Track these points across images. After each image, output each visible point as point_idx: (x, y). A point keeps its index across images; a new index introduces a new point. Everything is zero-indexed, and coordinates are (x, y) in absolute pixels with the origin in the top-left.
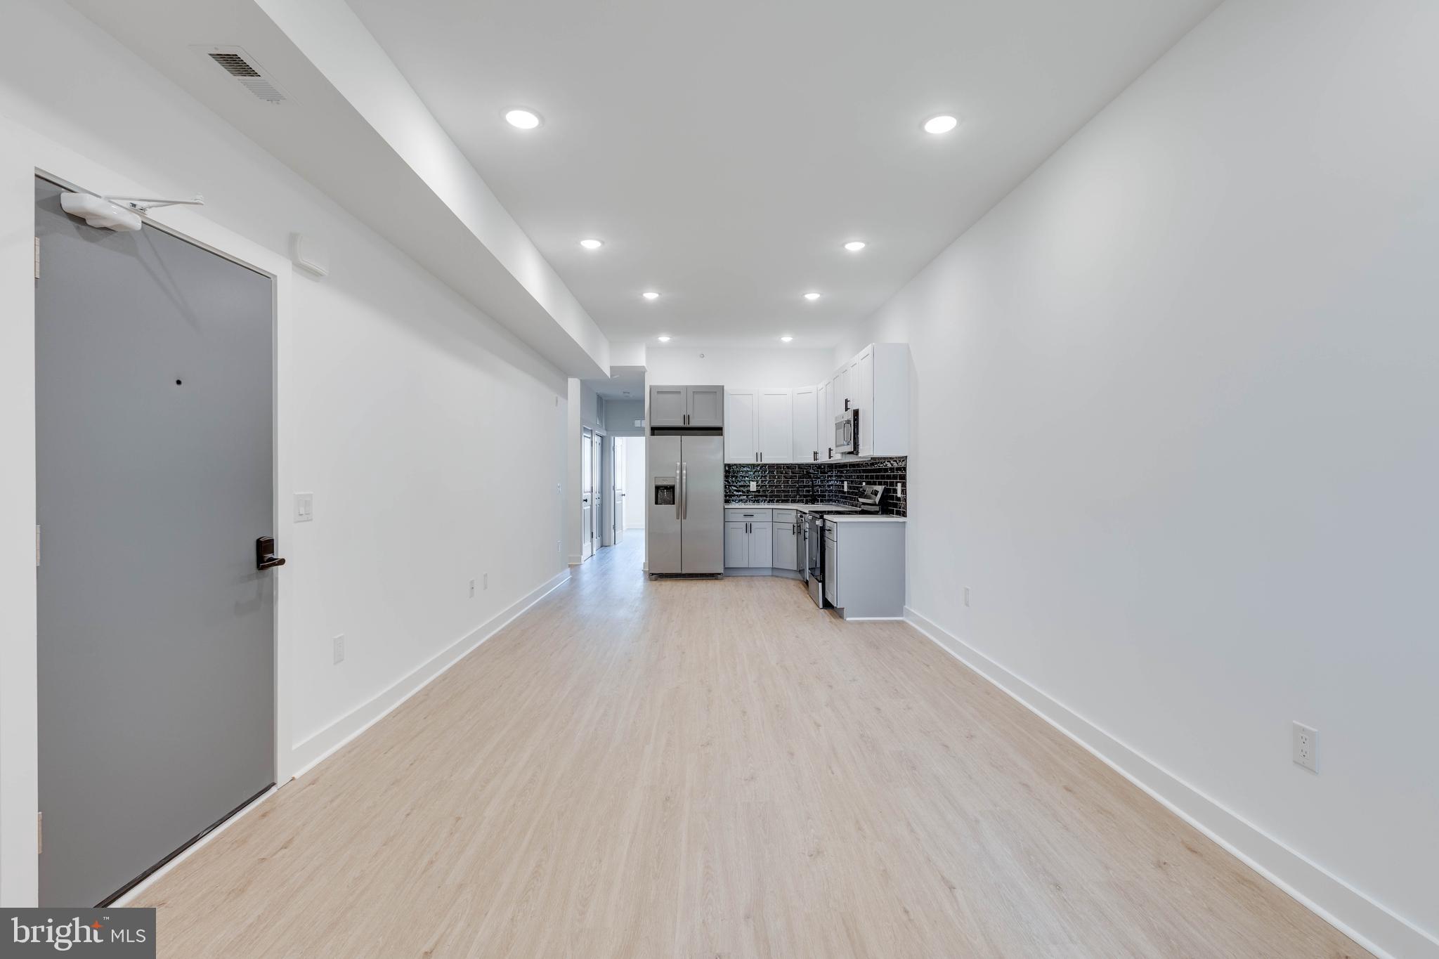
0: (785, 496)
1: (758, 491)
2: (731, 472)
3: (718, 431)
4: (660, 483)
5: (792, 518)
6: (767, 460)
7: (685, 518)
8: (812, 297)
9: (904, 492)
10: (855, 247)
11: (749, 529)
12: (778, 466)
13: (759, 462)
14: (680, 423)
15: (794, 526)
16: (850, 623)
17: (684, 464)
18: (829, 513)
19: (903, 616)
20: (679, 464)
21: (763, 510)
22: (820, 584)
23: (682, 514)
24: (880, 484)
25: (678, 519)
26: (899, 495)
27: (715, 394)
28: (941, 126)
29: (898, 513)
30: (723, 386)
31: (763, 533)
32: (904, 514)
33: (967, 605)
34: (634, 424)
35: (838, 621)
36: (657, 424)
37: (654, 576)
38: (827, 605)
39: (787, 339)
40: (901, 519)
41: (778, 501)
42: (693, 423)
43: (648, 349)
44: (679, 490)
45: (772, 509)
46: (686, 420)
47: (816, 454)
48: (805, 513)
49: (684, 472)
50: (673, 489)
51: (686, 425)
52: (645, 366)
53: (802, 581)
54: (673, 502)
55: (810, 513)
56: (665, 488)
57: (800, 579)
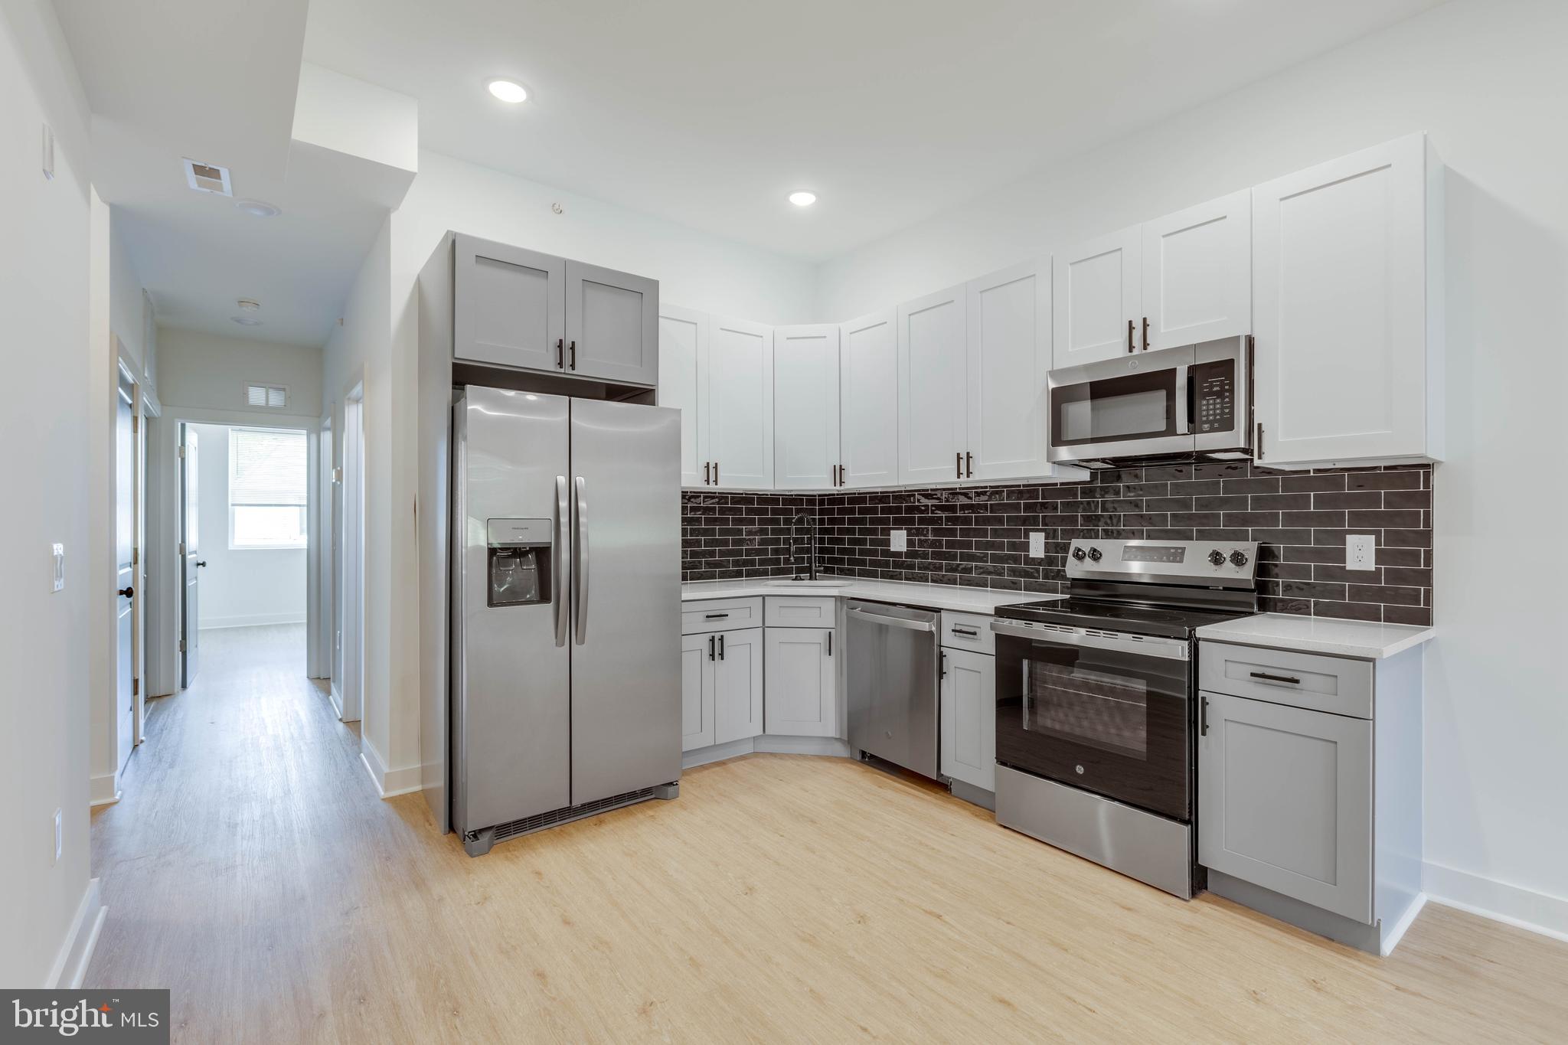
3: (641, 395)
4: (501, 539)
5: (827, 615)
7: (582, 640)
11: (718, 650)
14: (545, 362)
15: (830, 635)
17: (580, 480)
20: (562, 480)
21: (742, 603)
23: (573, 626)
25: (561, 646)
27: (639, 298)
30: (657, 282)
32: (1424, 618)
36: (466, 355)
37: (485, 838)
40: (1417, 631)
42: (588, 368)
44: (565, 556)
45: (764, 597)
46: (567, 360)
47: (839, 472)
48: (938, 610)
49: (582, 505)
50: (542, 554)
51: (566, 372)
52: (416, 173)
53: (851, 760)
54: (544, 597)
55: (1001, 612)
56: (517, 552)
57: (859, 757)
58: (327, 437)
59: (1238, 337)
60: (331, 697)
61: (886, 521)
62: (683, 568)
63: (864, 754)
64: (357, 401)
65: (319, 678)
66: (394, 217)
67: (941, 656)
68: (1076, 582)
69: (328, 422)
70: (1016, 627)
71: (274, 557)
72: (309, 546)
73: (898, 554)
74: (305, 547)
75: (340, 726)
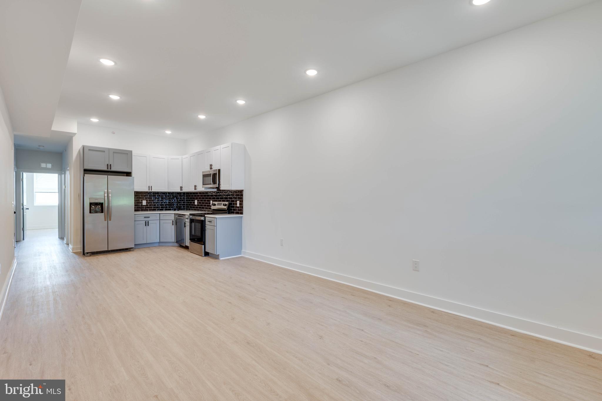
0: (161, 207)
1: (147, 205)
2: (138, 195)
3: (129, 174)
4: (93, 201)
5: (172, 217)
6: (154, 190)
7: (110, 220)
8: (202, 117)
9: (241, 204)
10: (241, 102)
11: (147, 224)
12: (158, 193)
13: (150, 191)
14: (105, 169)
15: (173, 221)
16: (222, 260)
17: (110, 191)
18: (206, 214)
19: (241, 255)
20: (106, 191)
21: (154, 215)
22: (203, 246)
23: (108, 217)
24: (227, 201)
25: (106, 220)
26: (238, 205)
27: (128, 155)
28: (312, 73)
29: (237, 213)
30: (132, 151)
31: (154, 225)
32: (242, 213)
33: (282, 245)
34: (40, 165)
35: (217, 260)
36: (86, 168)
37: (89, 254)
38: (207, 254)
39: (168, 132)
40: (241, 215)
41: (158, 210)
42: (113, 169)
43: (78, 123)
44: (106, 205)
45: (160, 214)
46: (109, 167)
47: (181, 188)
48: (185, 215)
49: (110, 195)
50: (101, 204)
51: (109, 170)
52: (76, 133)
53: (178, 246)
54: (102, 212)
55: (191, 214)
56: (96, 204)
57: (179, 246)
58: (63, 176)
59: (217, 170)
60: (64, 241)
61: (194, 198)
62: (135, 206)
63: (180, 245)
64: (68, 170)
65: (62, 238)
66: (74, 138)
67: (185, 223)
68: (214, 210)
69: (63, 173)
70: (194, 217)
71: (49, 208)
72: (59, 205)
73: (196, 205)
74: (58, 205)
75: (66, 245)
